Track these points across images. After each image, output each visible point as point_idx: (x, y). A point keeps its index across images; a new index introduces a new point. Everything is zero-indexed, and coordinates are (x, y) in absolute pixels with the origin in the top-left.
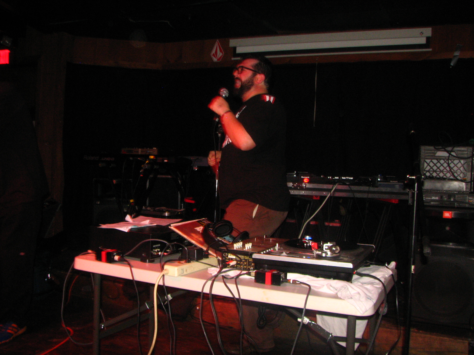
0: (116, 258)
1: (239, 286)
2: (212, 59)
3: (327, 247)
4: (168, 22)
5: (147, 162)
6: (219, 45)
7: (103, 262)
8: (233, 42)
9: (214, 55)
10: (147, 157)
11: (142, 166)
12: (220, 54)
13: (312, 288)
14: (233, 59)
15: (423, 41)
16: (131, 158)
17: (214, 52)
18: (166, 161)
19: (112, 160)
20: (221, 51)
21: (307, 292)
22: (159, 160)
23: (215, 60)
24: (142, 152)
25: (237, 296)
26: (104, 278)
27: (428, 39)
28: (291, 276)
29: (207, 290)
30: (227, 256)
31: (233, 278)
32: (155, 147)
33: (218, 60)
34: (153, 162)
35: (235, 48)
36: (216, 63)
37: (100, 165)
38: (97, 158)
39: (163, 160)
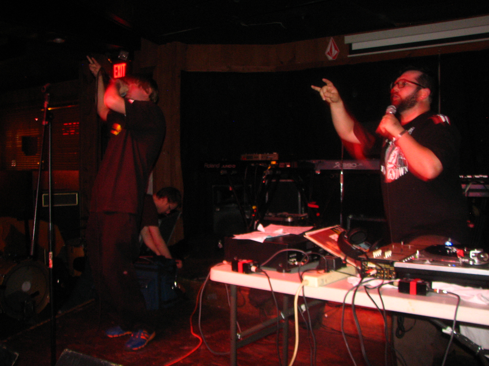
0: (253, 268)
1: (383, 297)
2: (326, 58)
3: (474, 255)
4: (281, 23)
5: (269, 168)
6: (333, 43)
7: (240, 272)
8: (348, 39)
9: (328, 53)
10: (268, 162)
11: (265, 172)
12: (335, 52)
13: (461, 298)
14: (349, 56)
16: (253, 165)
17: (328, 50)
18: (288, 166)
19: (233, 167)
20: (336, 49)
21: (456, 302)
22: (281, 165)
23: (330, 58)
24: (262, 157)
25: (381, 307)
26: (240, 288)
28: (436, 285)
29: (349, 301)
30: (367, 265)
31: (375, 288)
32: (275, 152)
33: (334, 58)
34: (275, 168)
35: (350, 45)
36: (331, 61)
37: (222, 172)
38: (218, 166)
39: (285, 165)
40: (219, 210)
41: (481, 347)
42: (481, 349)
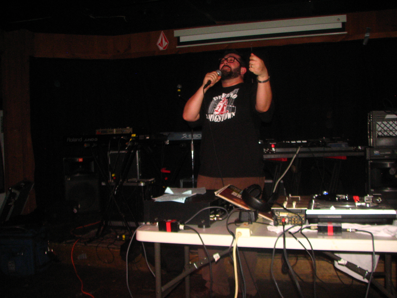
0: (182, 227)
1: (309, 239)
2: (158, 49)
3: (367, 199)
4: (125, 17)
5: (131, 140)
6: (164, 36)
7: (169, 231)
8: (177, 33)
9: (160, 44)
10: (129, 135)
11: (127, 144)
12: (165, 44)
13: (373, 235)
14: (178, 47)
15: (339, 26)
16: (114, 138)
17: (159, 41)
18: (148, 138)
19: (95, 140)
20: (166, 41)
22: (141, 137)
23: (161, 48)
24: (117, 131)
27: (343, 24)
30: (279, 215)
31: (298, 232)
32: (128, 126)
33: (164, 48)
34: (136, 139)
35: (178, 38)
36: (162, 51)
37: (86, 145)
38: (80, 140)
39: (145, 137)
40: (69, 179)
41: (367, 271)
42: (368, 272)
